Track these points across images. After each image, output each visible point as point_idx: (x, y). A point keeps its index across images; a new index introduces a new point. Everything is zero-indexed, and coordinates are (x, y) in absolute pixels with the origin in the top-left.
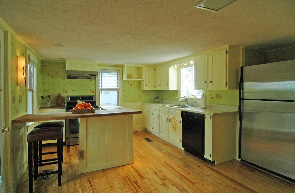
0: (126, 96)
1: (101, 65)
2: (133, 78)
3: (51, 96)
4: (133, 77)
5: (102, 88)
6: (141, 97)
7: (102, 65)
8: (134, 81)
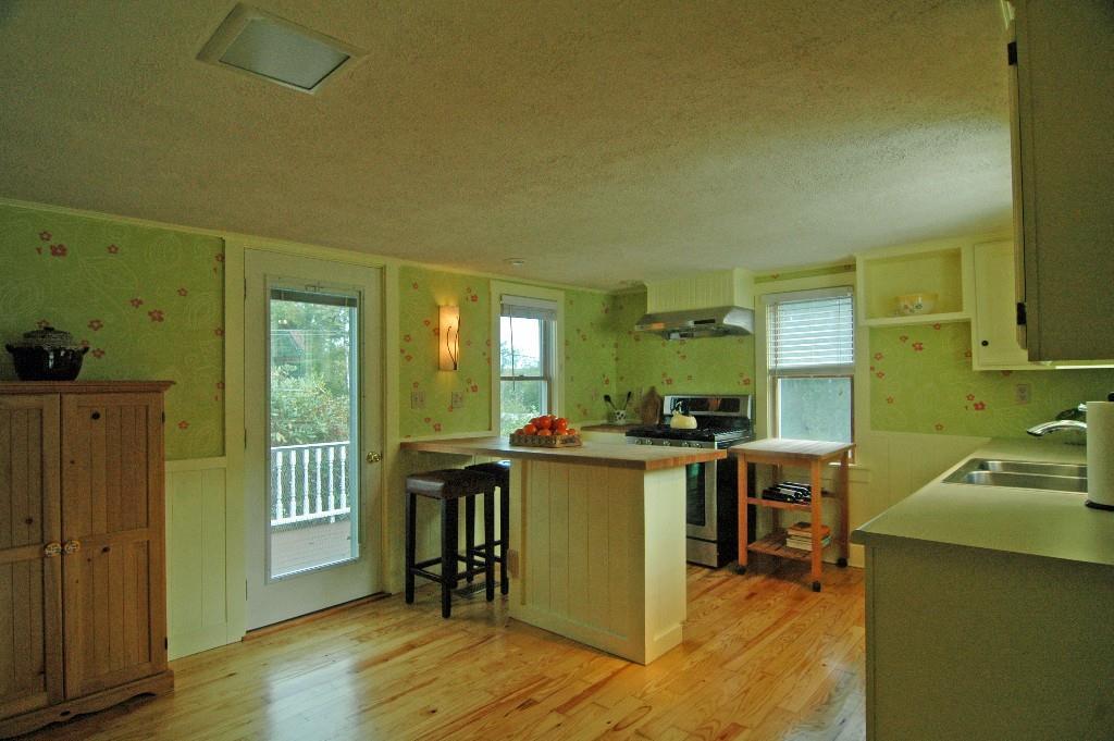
0: (890, 400)
1: (775, 277)
2: (904, 315)
3: (635, 393)
4: (906, 307)
5: (781, 365)
6: (980, 406)
7: (778, 276)
8: (937, 326)
